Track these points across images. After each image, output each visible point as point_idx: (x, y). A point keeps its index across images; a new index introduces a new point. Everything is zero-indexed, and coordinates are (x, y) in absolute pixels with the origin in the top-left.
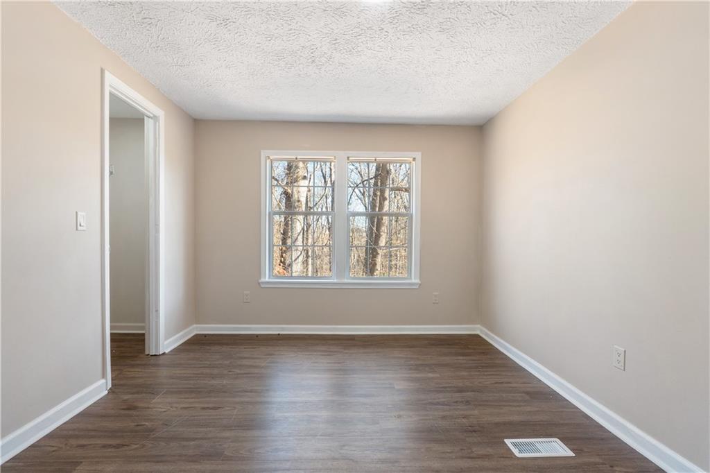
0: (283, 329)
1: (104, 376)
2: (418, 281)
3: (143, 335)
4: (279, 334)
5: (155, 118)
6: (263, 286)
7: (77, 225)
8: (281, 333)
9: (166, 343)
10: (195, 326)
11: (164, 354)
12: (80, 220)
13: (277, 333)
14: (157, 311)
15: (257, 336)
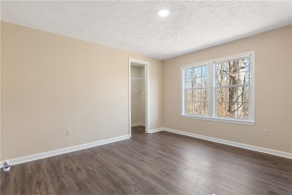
0: (188, 134)
1: (129, 134)
2: (253, 121)
3: (145, 127)
4: (187, 136)
5: (147, 65)
6: (182, 117)
7: (122, 96)
8: (188, 135)
9: (150, 130)
10: (163, 128)
11: (149, 133)
12: (123, 95)
13: (186, 135)
14: (147, 121)
15: (179, 135)
